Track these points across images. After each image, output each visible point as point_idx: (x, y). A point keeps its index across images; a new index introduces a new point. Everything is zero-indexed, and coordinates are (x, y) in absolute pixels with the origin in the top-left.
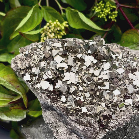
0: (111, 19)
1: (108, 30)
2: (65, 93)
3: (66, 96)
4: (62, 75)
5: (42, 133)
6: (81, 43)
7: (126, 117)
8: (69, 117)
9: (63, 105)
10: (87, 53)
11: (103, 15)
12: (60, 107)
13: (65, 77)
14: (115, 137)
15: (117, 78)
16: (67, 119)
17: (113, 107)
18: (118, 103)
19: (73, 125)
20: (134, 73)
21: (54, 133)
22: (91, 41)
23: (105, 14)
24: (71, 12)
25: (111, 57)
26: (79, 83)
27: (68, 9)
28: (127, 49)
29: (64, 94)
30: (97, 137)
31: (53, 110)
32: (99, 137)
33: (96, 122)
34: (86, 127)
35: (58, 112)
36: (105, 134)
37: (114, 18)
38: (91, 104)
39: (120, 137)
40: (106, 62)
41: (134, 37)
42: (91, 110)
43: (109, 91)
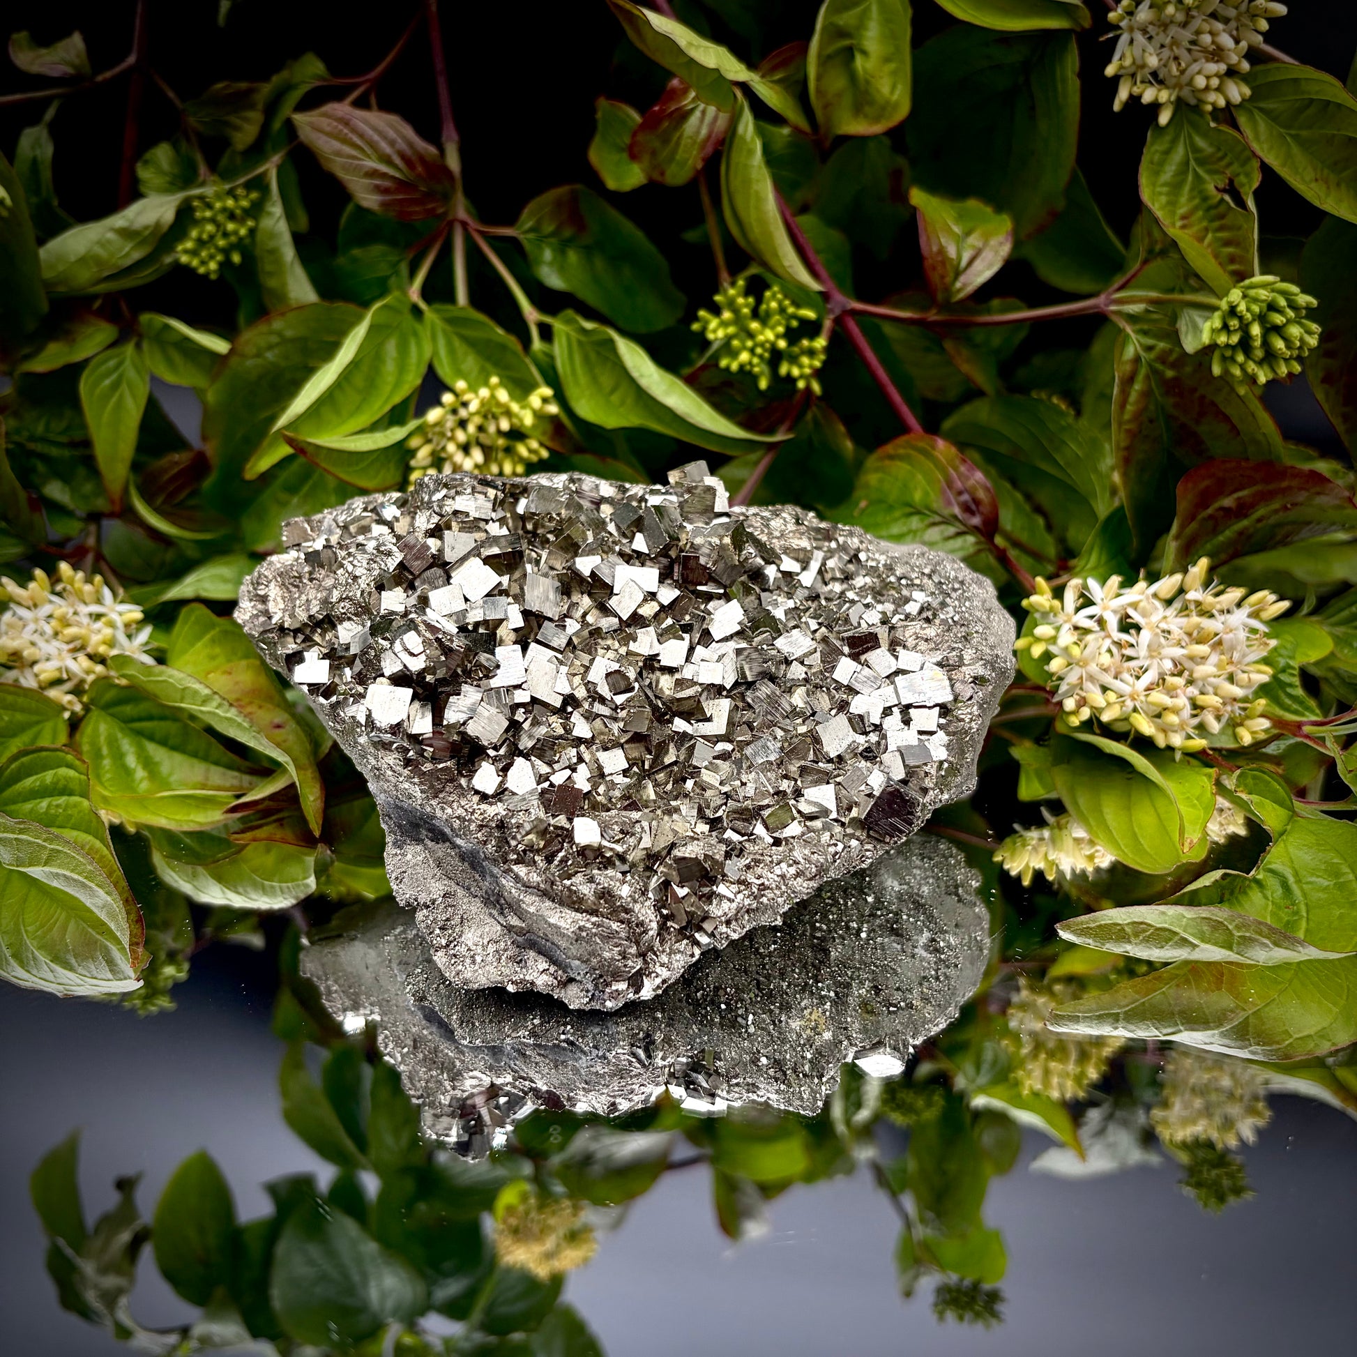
0: (790, 380)
1: (778, 437)
2: (496, 748)
3: (501, 766)
4: (483, 657)
5: (394, 965)
6: (609, 501)
7: (792, 870)
8: (511, 870)
9: (484, 806)
10: (628, 551)
11: (744, 357)
12: (470, 820)
13: (498, 667)
14: (758, 983)
15: (773, 679)
16: (504, 881)
17: (739, 824)
18: (765, 802)
19: (532, 909)
20: (863, 658)
21: (439, 954)
22: (657, 492)
23: (759, 350)
24: (583, 338)
25: (757, 576)
26: (570, 700)
27: (569, 322)
28: (851, 534)
29: (492, 753)
30: (650, 973)
31: (439, 836)
32: (658, 969)
33: (644, 893)
34: (594, 919)
35: (459, 847)
36: (692, 955)
37: (807, 371)
38: (625, 809)
39: (789, 986)
40: (727, 597)
41: (920, 477)
42: (622, 832)
43: (728, 747)
